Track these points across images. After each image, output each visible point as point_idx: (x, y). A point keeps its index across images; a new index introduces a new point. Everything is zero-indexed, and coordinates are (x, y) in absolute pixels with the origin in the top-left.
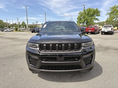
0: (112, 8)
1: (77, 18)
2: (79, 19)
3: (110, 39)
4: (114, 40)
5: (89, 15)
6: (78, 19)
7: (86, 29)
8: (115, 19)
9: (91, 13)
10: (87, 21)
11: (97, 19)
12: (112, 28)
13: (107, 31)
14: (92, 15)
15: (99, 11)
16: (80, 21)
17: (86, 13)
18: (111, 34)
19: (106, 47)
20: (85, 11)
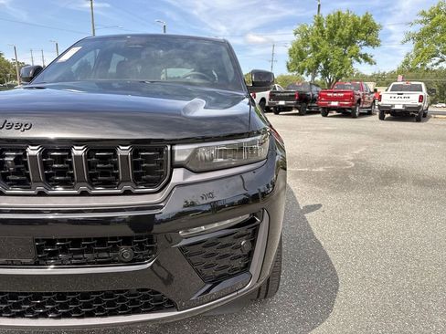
0: (428, 13)
1: (290, 50)
2: (298, 55)
3: (410, 137)
4: (425, 144)
5: (336, 39)
6: (291, 53)
7: (320, 95)
8: (438, 59)
9: (345, 32)
10: (328, 62)
11: (366, 58)
12: (421, 93)
13: (400, 107)
14: (350, 42)
15: (377, 24)
16: (301, 64)
17: (322, 32)
18: (418, 120)
19: (387, 173)
20: (319, 24)
